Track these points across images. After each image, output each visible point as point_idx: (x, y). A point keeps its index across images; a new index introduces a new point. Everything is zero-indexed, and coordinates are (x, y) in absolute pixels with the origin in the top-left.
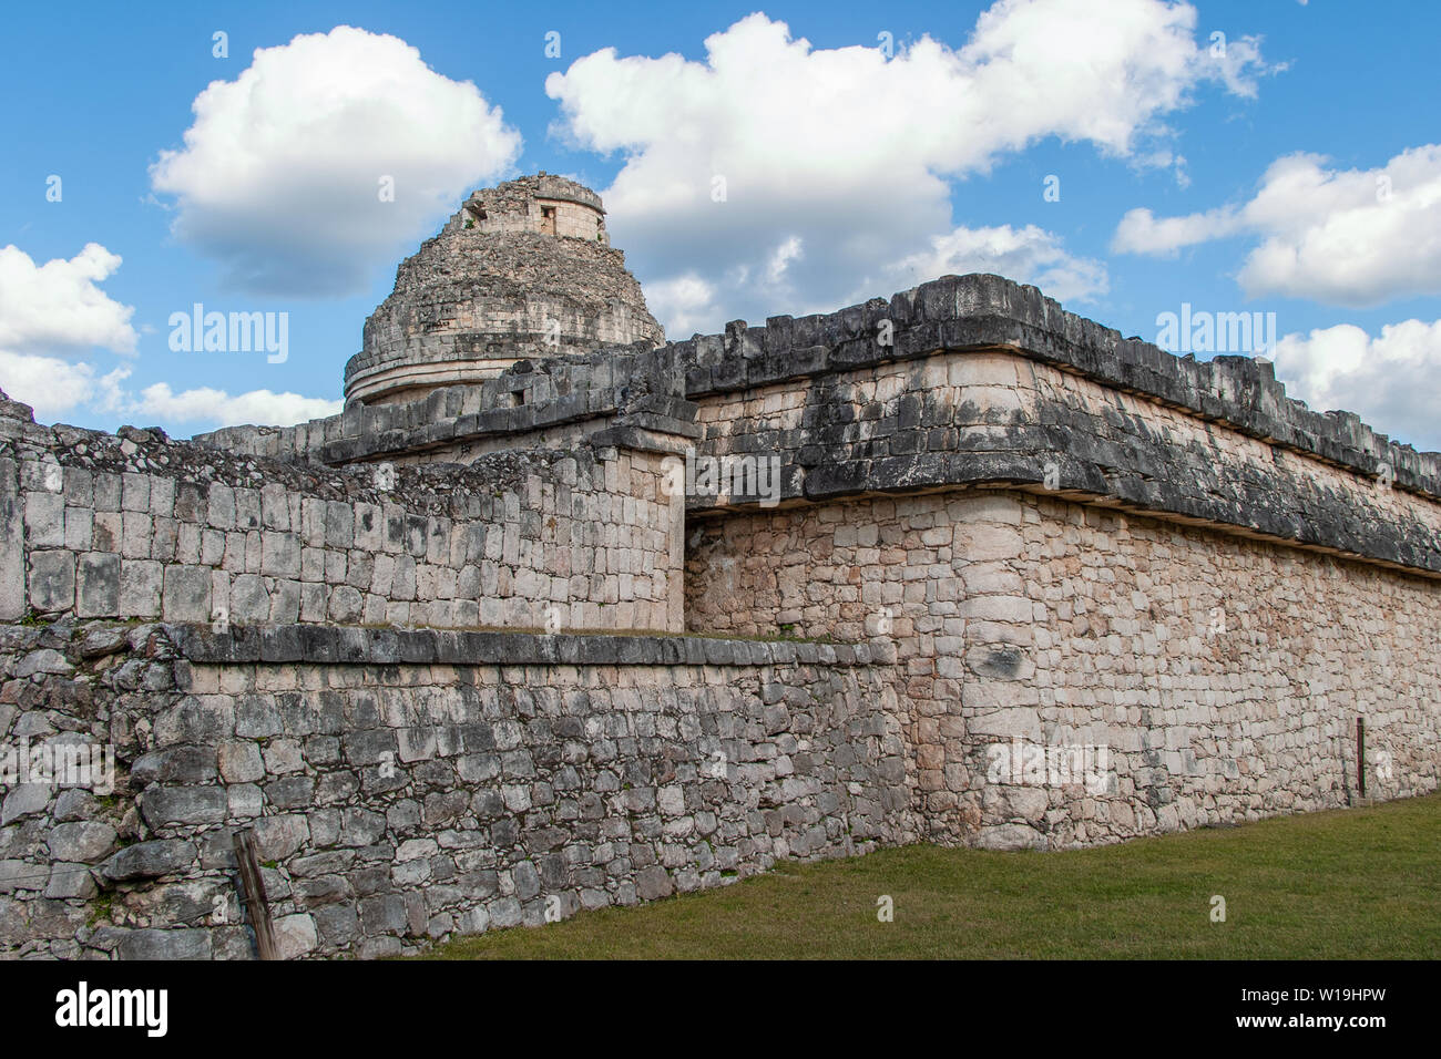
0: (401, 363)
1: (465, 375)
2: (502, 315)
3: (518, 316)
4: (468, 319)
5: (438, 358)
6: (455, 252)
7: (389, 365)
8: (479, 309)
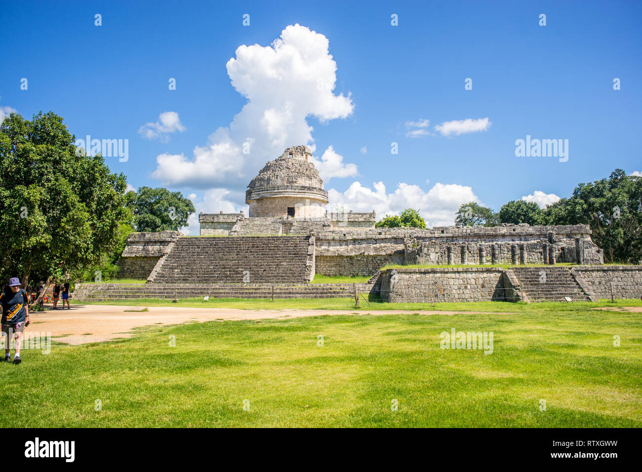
0: (285, 190)
1: (303, 196)
2: (308, 182)
3: (311, 182)
4: (302, 182)
5: (296, 191)
6: (290, 163)
7: (281, 191)
8: (303, 179)
